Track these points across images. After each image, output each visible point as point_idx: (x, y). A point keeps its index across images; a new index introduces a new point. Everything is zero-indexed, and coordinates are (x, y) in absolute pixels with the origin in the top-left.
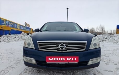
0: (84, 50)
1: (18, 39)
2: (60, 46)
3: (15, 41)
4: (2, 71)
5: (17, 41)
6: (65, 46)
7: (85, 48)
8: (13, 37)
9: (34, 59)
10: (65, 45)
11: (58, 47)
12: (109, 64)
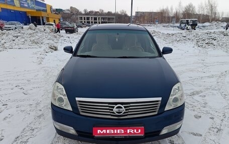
0: (156, 113)
1: (23, 40)
2: (115, 110)
3: (16, 46)
4: (18, 138)
5: (21, 46)
6: (123, 110)
7: (158, 110)
8: (10, 36)
9: (72, 128)
10: (123, 107)
11: (112, 110)
12: (200, 117)
